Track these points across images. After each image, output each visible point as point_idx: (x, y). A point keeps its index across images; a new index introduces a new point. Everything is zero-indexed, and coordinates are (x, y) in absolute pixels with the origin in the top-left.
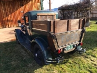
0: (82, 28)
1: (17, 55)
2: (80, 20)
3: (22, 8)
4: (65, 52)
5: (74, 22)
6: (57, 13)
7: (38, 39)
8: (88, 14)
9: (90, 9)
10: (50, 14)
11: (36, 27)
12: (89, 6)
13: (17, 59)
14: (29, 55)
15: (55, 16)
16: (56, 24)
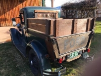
0: (91, 30)
1: (9, 61)
2: (88, 20)
3: (21, 4)
4: (68, 60)
5: (81, 23)
6: (59, 11)
7: (34, 43)
8: (94, 13)
9: (97, 8)
10: (50, 12)
11: (33, 27)
12: (95, 5)
13: (9, 65)
14: (25, 61)
15: (57, 14)
16: (57, 25)
